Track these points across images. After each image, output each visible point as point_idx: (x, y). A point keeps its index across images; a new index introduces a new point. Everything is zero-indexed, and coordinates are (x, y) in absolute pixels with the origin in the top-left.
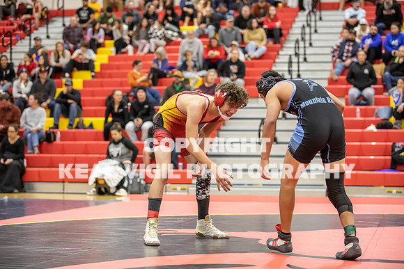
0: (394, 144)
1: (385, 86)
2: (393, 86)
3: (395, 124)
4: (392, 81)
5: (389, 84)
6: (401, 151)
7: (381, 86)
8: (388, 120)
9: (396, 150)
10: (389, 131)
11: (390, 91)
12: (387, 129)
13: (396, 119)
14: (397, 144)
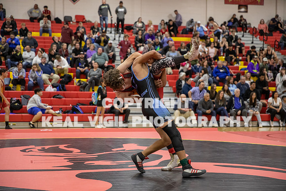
0: (12, 98)
1: (7, 66)
2: (12, 67)
3: (13, 88)
4: (11, 64)
5: (10, 66)
6: (15, 103)
7: (5, 66)
8: (8, 85)
9: (13, 102)
10: (9, 91)
11: (10, 69)
12: (8, 90)
13: (13, 85)
14: (13, 99)
